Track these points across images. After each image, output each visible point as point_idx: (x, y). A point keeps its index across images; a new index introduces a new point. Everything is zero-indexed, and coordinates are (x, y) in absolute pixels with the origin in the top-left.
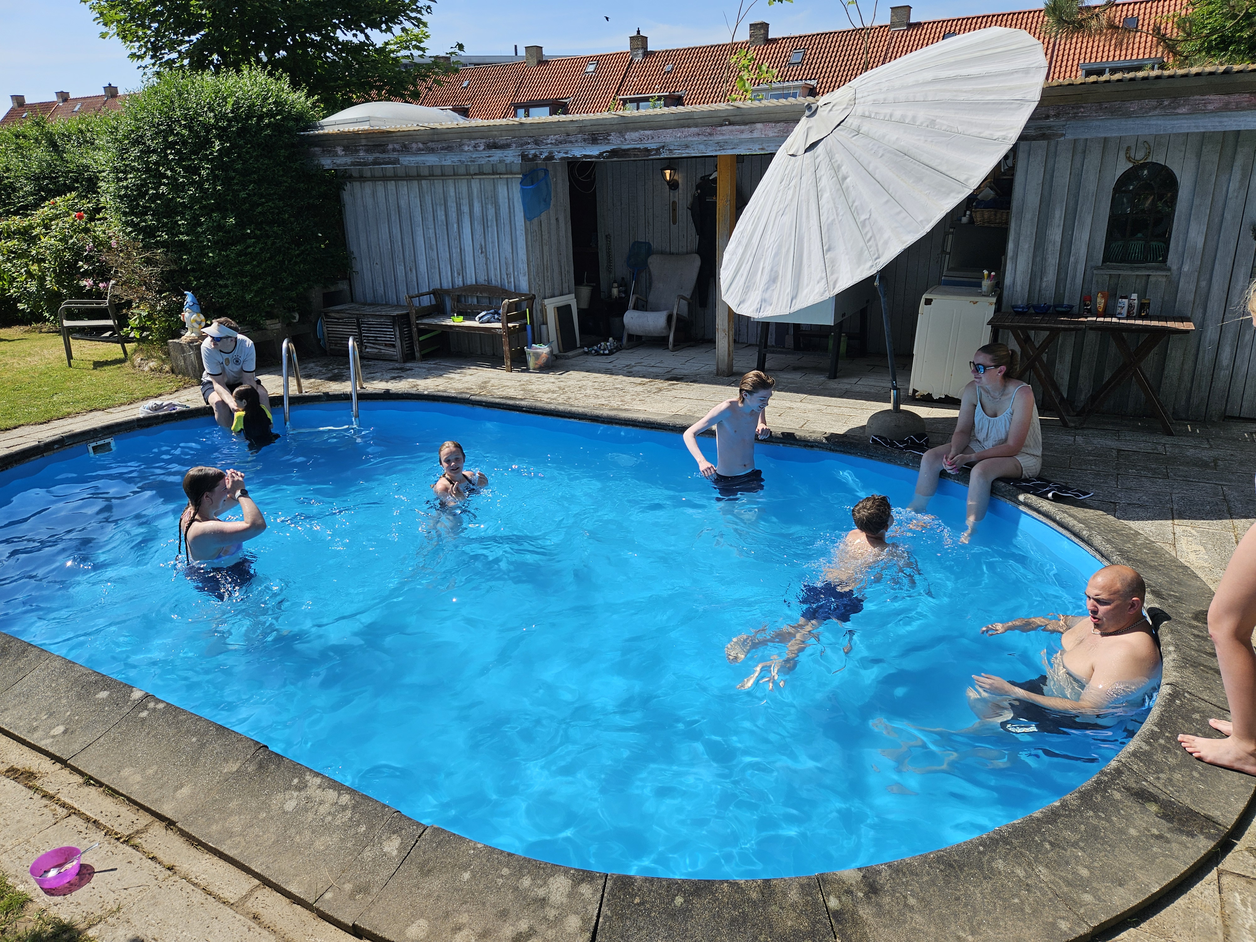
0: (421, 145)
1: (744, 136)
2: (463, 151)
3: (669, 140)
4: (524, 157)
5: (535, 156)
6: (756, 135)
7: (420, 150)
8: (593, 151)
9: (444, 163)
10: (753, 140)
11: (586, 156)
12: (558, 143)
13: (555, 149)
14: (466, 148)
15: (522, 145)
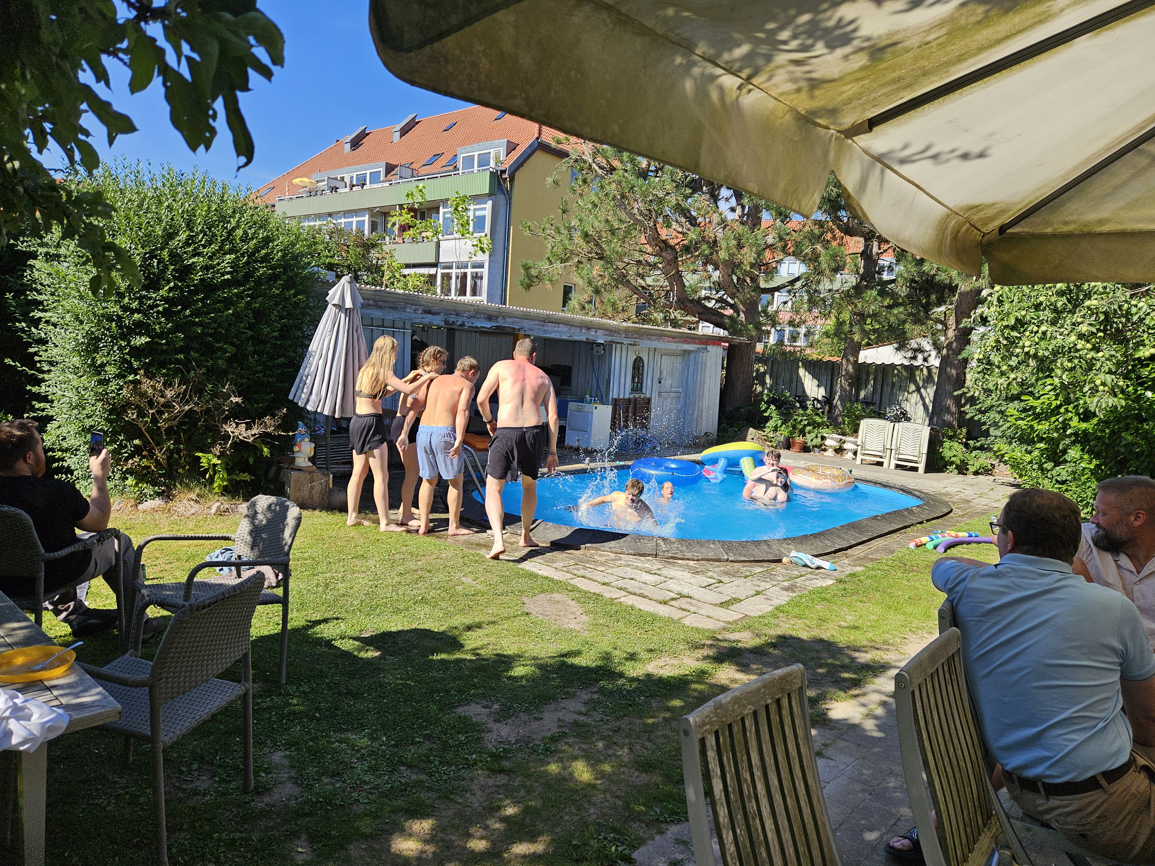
0: (371, 302)
1: (556, 329)
2: (405, 311)
3: (526, 325)
4: (446, 322)
5: (453, 322)
6: (560, 329)
7: (370, 305)
8: (488, 325)
9: (386, 317)
10: (557, 331)
11: (483, 327)
12: (470, 317)
13: (466, 320)
14: (408, 310)
15: (448, 315)
